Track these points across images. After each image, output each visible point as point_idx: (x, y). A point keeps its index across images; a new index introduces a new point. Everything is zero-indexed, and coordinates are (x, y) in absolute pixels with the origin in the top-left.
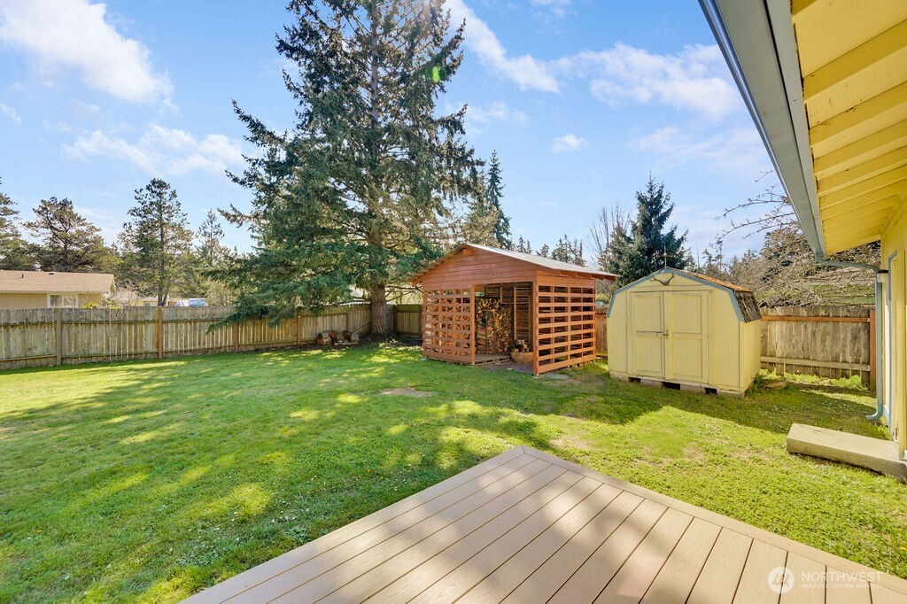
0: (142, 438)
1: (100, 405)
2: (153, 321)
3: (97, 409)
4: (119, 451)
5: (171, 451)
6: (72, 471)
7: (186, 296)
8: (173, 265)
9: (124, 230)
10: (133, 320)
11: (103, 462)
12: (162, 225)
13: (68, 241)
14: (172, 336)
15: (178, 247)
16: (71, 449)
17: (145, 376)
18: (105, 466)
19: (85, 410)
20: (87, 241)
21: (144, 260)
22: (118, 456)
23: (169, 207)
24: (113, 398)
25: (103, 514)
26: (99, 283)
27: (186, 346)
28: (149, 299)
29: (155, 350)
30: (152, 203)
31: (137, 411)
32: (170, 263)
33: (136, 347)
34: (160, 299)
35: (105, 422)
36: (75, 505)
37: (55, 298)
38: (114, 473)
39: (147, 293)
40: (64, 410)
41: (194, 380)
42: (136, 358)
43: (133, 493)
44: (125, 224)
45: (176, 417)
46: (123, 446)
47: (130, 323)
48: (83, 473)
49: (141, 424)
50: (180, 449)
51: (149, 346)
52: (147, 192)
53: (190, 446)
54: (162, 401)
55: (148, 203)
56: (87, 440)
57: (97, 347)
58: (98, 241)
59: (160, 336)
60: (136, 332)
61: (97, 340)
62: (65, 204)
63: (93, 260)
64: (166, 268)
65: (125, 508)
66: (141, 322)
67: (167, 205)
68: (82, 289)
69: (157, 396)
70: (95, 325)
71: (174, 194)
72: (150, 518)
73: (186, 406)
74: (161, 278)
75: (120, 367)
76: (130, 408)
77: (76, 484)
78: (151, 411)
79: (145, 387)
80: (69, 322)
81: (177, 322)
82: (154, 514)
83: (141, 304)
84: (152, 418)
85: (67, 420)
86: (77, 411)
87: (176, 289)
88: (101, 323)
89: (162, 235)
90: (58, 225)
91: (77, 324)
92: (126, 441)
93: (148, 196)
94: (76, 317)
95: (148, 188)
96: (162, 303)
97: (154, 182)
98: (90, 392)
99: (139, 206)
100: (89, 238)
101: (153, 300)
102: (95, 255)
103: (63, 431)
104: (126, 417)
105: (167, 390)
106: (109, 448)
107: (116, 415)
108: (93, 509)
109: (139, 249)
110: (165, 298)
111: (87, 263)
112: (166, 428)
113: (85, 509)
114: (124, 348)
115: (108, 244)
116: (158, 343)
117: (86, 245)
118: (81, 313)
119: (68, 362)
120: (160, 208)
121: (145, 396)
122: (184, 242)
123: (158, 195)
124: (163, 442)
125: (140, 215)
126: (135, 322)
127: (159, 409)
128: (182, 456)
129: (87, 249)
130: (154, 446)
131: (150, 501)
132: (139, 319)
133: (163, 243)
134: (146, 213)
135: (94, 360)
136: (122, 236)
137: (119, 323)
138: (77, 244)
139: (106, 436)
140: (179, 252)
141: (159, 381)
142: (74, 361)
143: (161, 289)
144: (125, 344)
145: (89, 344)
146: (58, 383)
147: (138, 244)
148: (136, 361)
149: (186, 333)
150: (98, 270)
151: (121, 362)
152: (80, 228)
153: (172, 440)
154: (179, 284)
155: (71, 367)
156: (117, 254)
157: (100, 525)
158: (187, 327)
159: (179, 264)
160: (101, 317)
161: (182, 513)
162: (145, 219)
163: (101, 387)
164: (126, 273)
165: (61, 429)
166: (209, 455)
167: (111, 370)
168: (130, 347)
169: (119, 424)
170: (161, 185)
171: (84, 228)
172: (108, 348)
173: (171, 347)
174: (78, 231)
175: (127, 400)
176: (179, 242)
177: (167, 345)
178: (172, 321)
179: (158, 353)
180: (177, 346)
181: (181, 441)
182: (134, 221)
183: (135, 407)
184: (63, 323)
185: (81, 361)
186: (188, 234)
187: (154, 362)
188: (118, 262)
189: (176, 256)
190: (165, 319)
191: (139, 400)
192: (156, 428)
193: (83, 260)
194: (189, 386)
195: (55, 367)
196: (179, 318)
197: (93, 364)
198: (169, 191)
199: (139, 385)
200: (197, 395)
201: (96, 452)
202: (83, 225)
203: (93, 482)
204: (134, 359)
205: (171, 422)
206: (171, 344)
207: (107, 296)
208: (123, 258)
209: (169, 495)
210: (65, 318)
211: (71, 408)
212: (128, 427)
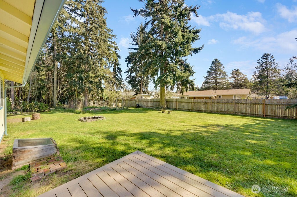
0: (253, 142)
1: (243, 128)
2: (262, 104)
3: (241, 129)
4: (245, 143)
5: (262, 150)
6: (233, 143)
7: (278, 95)
8: (271, 84)
9: (253, 74)
10: (255, 103)
11: (241, 144)
12: (267, 69)
13: (238, 80)
14: (269, 110)
15: (274, 76)
16: (234, 138)
17: (258, 122)
18: (241, 146)
19: (239, 128)
20: (243, 80)
21: (260, 83)
22: (245, 144)
23: (270, 62)
24: (247, 126)
25: (238, 159)
26: (246, 92)
27: (275, 114)
28: (263, 96)
29: (262, 114)
30: (263, 63)
31: (253, 133)
32: (271, 83)
33: (256, 112)
34: (266, 96)
35: (243, 133)
36: (232, 153)
37: (235, 96)
38: (243, 149)
39: (262, 94)
40: (234, 127)
41: (277, 128)
42: (256, 116)
43: (247, 157)
44: (254, 72)
45: (267, 139)
46: (247, 142)
47: (254, 104)
48: (235, 145)
49: (254, 138)
50: (266, 151)
51: (260, 112)
52: (262, 59)
53: (270, 151)
54: (263, 132)
55: (262, 63)
56: (238, 136)
57: (244, 111)
58: (246, 79)
59: (264, 110)
60: (256, 107)
61: (244, 109)
62: (238, 70)
63: (245, 85)
64: (269, 85)
65: (245, 161)
66: (258, 104)
67: (269, 62)
68: (241, 94)
69: (261, 130)
70: (243, 104)
71: (272, 57)
72: (251, 168)
73: (271, 137)
74: (267, 89)
75: (250, 118)
76: (251, 131)
77: (233, 147)
78: (258, 134)
79: (257, 126)
80: (237, 103)
81: (271, 105)
82: (252, 167)
83: (260, 98)
84: (258, 136)
85: (234, 130)
86: (237, 128)
87: (273, 92)
88: (245, 104)
89: (267, 73)
90: (236, 76)
91: (239, 104)
92: (248, 141)
93: (262, 61)
94: (239, 102)
95: (262, 58)
96: (267, 98)
97: (264, 55)
98: (241, 123)
99: (259, 65)
100: (243, 78)
101: (264, 97)
102: (245, 83)
103: (233, 132)
104: (249, 134)
105: (265, 129)
106: (243, 141)
107: (247, 132)
108: (236, 156)
109: (259, 79)
110: (269, 96)
111: (243, 86)
112: (262, 141)
113: (234, 155)
114: (252, 112)
115: (249, 79)
116: (264, 111)
117: (243, 81)
118: (240, 100)
119: (237, 114)
120: (266, 63)
121: (257, 129)
122: (277, 74)
123: (266, 59)
124: (260, 146)
125: (259, 68)
126: (255, 104)
127: (261, 134)
128: (266, 154)
129: (243, 82)
130: (257, 146)
131: (252, 163)
132: (257, 103)
133: (268, 76)
134: (261, 67)
135: (243, 114)
136: (253, 76)
137: (251, 104)
138: (240, 81)
139: (243, 137)
140: (274, 78)
141: (263, 125)
142: (238, 114)
143: (267, 93)
144: (252, 111)
145: (242, 110)
146: (233, 119)
147: (259, 78)
148: (256, 117)
149: (275, 109)
150: (246, 88)
151: (251, 116)
152: (241, 76)
153: (263, 147)
154: (274, 91)
155: (237, 115)
156: (252, 82)
157: (237, 161)
158: (275, 107)
159: (274, 83)
160: (245, 102)
161: (262, 173)
162: (261, 69)
163: (244, 123)
164: (254, 88)
165: (232, 131)
166: (278, 159)
167: (247, 118)
168: (254, 112)
169: (247, 135)
170: (267, 55)
171: (242, 76)
172: (247, 111)
173: (269, 113)
174: (241, 77)
175: (250, 128)
176: (274, 74)
177: (267, 113)
178: (269, 104)
179: (263, 115)
180: (271, 113)
181: (267, 148)
182: (257, 71)
183: (253, 131)
184: (235, 103)
185: (240, 114)
186: (278, 71)
187: (262, 118)
188: (252, 85)
189: (273, 80)
190: (266, 103)
191: (254, 129)
192: (258, 140)
193: (242, 85)
194: (274, 129)
195: (234, 115)
196: (272, 103)
197: (243, 116)
198: (270, 57)
199: (255, 125)
200: (277, 134)
201: (239, 141)
202: (242, 75)
203: (237, 148)
204: (255, 116)
205: (264, 140)
206: (269, 112)
207: (248, 95)
208: (254, 83)
209: (259, 165)
210: (236, 102)
211: (236, 126)
212: (250, 137)
